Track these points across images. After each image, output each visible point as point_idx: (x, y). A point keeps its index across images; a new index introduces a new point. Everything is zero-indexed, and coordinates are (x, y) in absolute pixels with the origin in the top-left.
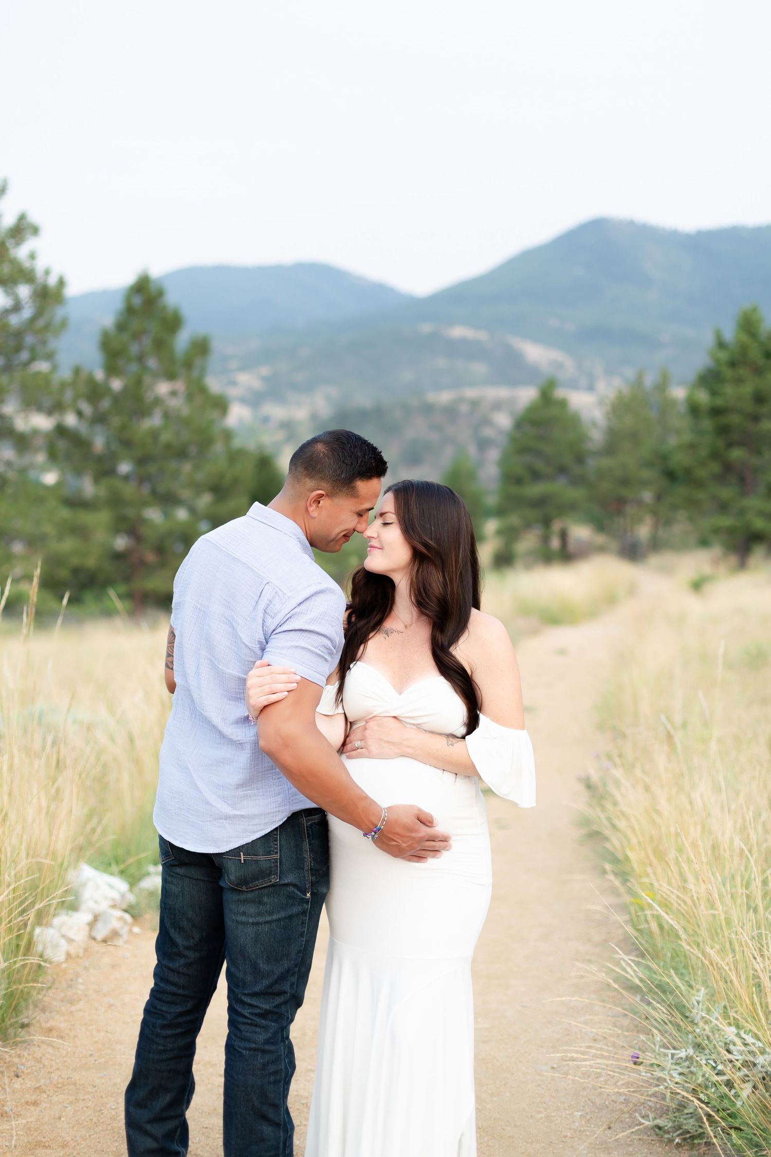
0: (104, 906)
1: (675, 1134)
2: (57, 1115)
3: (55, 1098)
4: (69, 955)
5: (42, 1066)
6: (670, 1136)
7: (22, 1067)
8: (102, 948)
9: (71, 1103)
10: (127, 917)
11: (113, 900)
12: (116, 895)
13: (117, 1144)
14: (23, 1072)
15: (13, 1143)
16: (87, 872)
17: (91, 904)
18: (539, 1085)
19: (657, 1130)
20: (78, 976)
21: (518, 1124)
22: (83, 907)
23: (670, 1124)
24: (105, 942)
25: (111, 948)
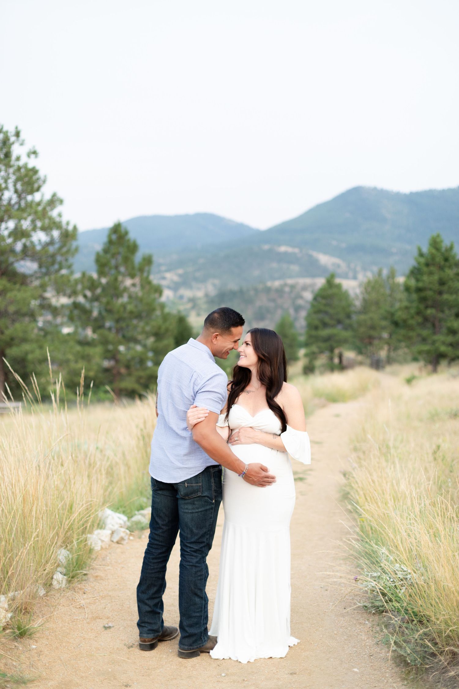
0: (116, 527)
1: (372, 610)
2: (104, 607)
3: (102, 601)
4: (102, 548)
5: (95, 590)
6: (370, 610)
7: (86, 590)
8: (117, 545)
9: (109, 603)
10: (128, 531)
11: (121, 524)
12: (122, 522)
13: (131, 617)
14: (87, 592)
15: (86, 617)
16: (108, 512)
17: (110, 526)
18: (315, 594)
19: (365, 607)
20: (107, 556)
21: (305, 607)
22: (107, 527)
23: (370, 605)
24: (118, 543)
25: (120, 545)
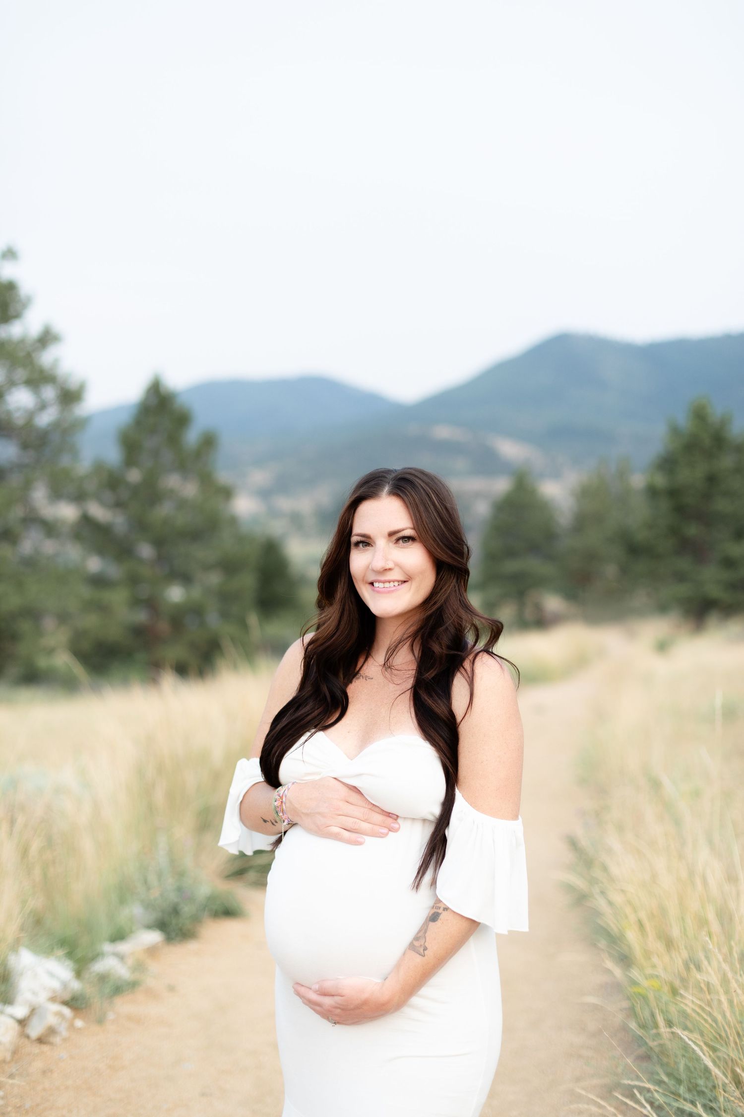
0: (42, 998)
8: (36, 1049)
10: (67, 1011)
11: (53, 990)
12: (56, 985)
16: (26, 959)
17: (29, 995)
22: (18, 999)
24: (40, 1040)
25: (45, 1048)
